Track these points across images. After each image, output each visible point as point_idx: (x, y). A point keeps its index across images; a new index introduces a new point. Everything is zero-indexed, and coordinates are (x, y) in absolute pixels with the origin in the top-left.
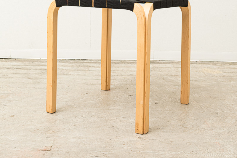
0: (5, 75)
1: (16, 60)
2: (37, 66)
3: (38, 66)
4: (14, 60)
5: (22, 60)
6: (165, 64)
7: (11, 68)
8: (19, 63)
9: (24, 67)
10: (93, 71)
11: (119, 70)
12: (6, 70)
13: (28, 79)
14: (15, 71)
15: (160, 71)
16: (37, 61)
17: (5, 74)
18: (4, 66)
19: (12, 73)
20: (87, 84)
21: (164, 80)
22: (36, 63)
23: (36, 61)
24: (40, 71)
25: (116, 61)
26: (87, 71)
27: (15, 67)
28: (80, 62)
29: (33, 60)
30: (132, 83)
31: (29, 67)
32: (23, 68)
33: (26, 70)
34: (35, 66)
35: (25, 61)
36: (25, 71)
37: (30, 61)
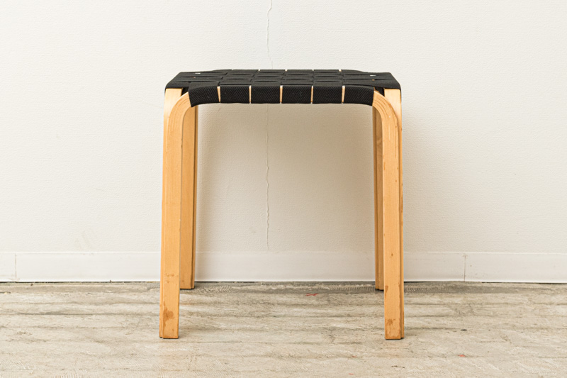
0: (21, 333)
1: (35, 285)
2: (106, 303)
3: (111, 304)
4: (29, 286)
5: (54, 285)
6: (501, 295)
7: (30, 312)
8: (47, 297)
9: (69, 306)
10: (284, 316)
11: (362, 315)
12: (17, 318)
13: (97, 344)
14: (45, 321)
15: (492, 314)
16: (104, 290)
17: (19, 330)
18: (7, 307)
19: (39, 327)
20: (280, 357)
21: (508, 343)
22: (102, 296)
23: (98, 290)
24: (122, 319)
25: (347, 286)
26: (265, 318)
27: (42, 308)
28: (237, 291)
29: (88, 287)
30: (412, 352)
31: (85, 308)
32: (66, 311)
33: (79, 319)
34: (102, 304)
35: (63, 290)
36: (78, 321)
37: (79, 289)
